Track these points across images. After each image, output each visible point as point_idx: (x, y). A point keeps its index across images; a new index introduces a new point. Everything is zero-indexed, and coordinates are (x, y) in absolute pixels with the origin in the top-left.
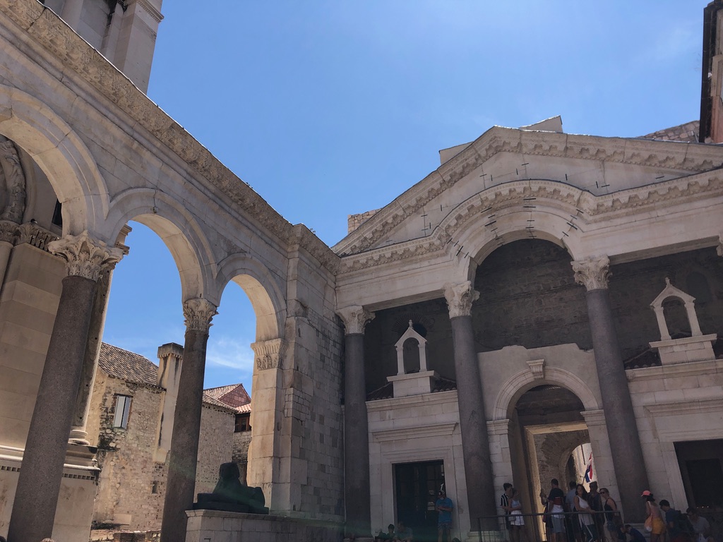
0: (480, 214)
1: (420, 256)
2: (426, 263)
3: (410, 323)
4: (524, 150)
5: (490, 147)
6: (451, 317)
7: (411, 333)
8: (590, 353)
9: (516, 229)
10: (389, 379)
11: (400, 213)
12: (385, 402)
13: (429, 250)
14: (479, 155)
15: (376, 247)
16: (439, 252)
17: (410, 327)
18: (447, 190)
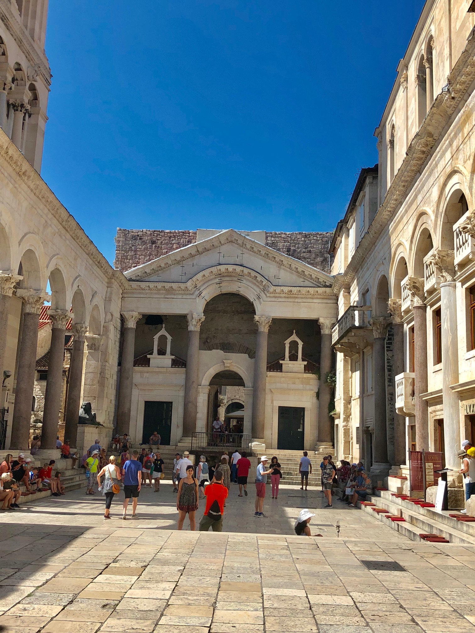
0: (214, 276)
1: (177, 292)
2: (180, 297)
3: (164, 326)
4: (244, 245)
6: (189, 329)
7: (163, 332)
8: (253, 360)
9: (231, 290)
10: (148, 356)
11: (170, 262)
12: (144, 369)
13: (183, 290)
14: (220, 242)
15: (152, 279)
16: (188, 292)
17: (163, 329)
18: (198, 255)
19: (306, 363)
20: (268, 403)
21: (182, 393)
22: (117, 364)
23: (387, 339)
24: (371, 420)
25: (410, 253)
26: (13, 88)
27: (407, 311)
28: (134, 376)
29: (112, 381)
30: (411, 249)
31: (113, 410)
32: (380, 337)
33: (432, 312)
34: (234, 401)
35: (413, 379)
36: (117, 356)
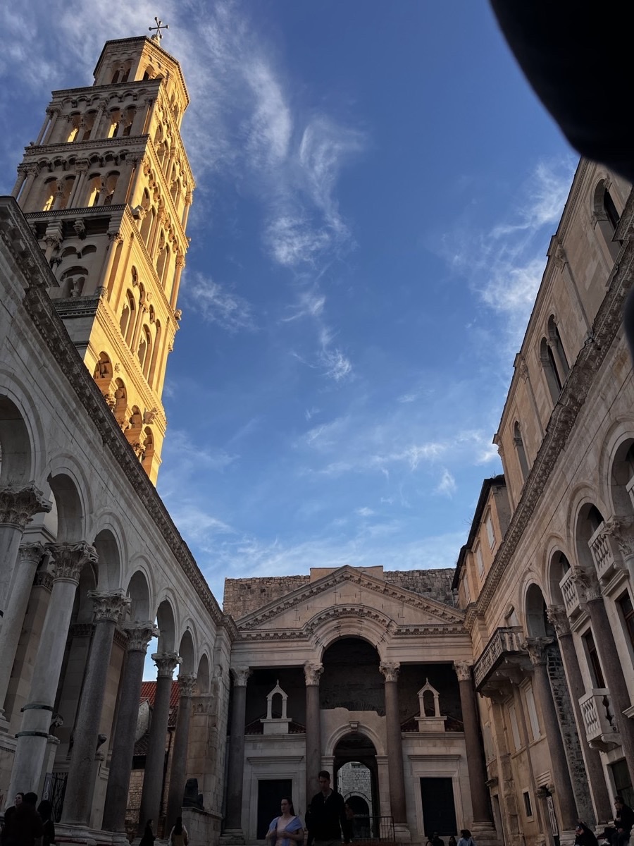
0: (331, 619)
1: (292, 639)
2: (295, 644)
3: (278, 682)
4: (361, 583)
5: (343, 576)
6: (307, 684)
7: (277, 689)
8: (384, 718)
9: (351, 634)
10: (262, 721)
11: (282, 606)
12: (258, 736)
13: (298, 637)
14: (335, 580)
15: (263, 627)
16: (304, 639)
17: (278, 685)
18: (313, 597)
19: (445, 718)
20: (407, 774)
21: (302, 767)
22: (225, 732)
23: (548, 664)
24: (548, 775)
25: (569, 541)
26: (130, 428)
27: (576, 615)
28: (245, 747)
29: (221, 754)
30: (569, 536)
31: (221, 794)
32: (540, 661)
33: (614, 603)
34: (353, 795)
35: (605, 696)
36: (226, 722)
